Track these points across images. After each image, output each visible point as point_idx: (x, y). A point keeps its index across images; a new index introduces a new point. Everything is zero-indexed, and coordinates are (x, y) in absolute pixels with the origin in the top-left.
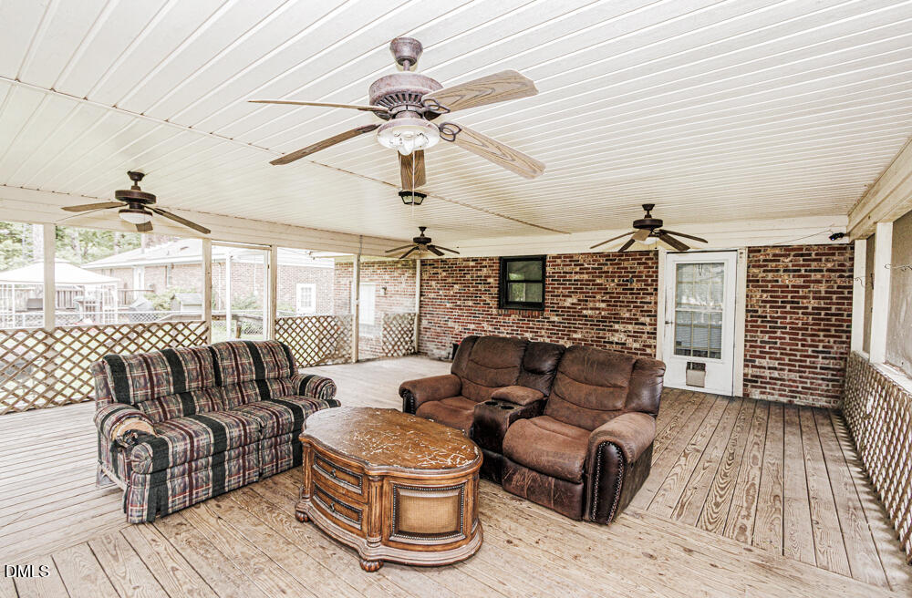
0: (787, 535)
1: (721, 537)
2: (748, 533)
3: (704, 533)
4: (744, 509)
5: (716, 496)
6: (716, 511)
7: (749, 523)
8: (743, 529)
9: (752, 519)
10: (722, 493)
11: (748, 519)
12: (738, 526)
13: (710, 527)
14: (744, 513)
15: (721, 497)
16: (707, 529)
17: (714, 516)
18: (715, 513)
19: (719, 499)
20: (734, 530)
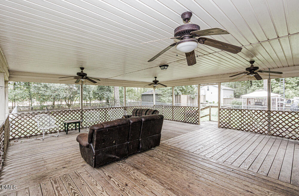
0: (40, 191)
1: (59, 176)
2: (53, 182)
3: (64, 174)
4: (60, 190)
5: (73, 188)
6: (68, 182)
7: (55, 186)
8: (55, 183)
9: (55, 188)
10: (73, 191)
11: (56, 187)
12: (58, 183)
13: (65, 176)
14: (59, 188)
15: (71, 189)
16: (65, 175)
17: (67, 180)
18: (68, 181)
19: (71, 187)
20: (58, 180)
